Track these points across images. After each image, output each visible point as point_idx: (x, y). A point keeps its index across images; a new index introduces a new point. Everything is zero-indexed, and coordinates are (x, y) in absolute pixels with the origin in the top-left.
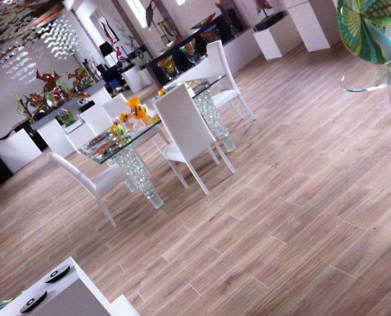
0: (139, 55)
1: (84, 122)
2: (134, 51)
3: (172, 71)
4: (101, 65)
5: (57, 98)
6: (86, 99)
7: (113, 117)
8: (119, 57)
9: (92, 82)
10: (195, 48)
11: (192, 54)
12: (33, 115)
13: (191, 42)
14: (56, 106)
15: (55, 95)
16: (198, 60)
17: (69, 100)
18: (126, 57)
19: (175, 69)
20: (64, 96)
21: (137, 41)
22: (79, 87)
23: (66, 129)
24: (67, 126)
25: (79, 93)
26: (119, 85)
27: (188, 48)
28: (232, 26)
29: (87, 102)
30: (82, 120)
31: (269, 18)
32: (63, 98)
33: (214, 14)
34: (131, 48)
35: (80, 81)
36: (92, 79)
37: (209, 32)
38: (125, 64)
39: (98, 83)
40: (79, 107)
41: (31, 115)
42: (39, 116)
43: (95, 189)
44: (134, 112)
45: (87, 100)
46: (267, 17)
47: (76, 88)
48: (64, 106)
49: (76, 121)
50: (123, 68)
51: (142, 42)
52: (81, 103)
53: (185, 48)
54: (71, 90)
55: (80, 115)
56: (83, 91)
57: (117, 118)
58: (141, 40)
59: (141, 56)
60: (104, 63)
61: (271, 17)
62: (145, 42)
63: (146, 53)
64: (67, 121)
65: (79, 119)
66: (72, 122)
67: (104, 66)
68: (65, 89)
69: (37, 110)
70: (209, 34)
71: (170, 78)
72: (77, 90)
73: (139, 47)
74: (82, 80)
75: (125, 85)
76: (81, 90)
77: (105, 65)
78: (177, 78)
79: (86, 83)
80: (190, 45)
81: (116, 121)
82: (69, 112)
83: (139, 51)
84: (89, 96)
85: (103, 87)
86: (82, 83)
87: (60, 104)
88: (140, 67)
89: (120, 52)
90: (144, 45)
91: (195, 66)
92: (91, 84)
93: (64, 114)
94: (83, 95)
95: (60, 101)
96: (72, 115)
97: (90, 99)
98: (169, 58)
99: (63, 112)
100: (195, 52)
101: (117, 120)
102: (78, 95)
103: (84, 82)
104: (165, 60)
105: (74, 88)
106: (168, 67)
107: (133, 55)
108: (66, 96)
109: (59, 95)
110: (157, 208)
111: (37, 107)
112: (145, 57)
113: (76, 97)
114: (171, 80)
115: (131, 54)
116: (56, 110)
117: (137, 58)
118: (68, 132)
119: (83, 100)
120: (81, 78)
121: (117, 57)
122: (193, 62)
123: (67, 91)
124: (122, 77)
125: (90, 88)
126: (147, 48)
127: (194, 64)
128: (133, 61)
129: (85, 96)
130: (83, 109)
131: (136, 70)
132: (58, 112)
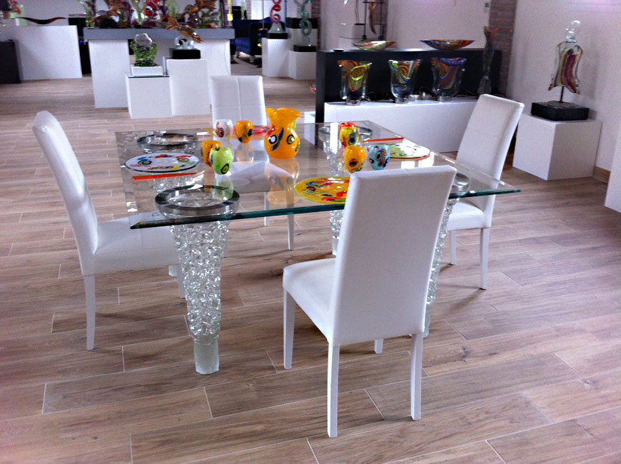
0: (303, 28)
1: (166, 75)
2: (300, 17)
3: (356, 88)
4: (239, 8)
5: (148, 13)
6: (192, 42)
7: (220, 116)
8: (275, 12)
9: (216, 23)
10: (412, 76)
11: (402, 81)
12: (97, 15)
13: (412, 61)
14: (140, 23)
15: (148, 7)
16: (404, 96)
17: (164, 27)
18: (283, 19)
19: (361, 88)
20: (161, 17)
21: (313, 8)
22: (191, 17)
23: (133, 67)
24: (138, 64)
25: (187, 26)
26: (249, 50)
27: (403, 69)
28: (487, 77)
29: (189, 48)
30: (166, 70)
31: (563, 105)
32: (158, 17)
33: (470, 42)
34: (298, 12)
35: (199, 10)
36: (218, 19)
37: (448, 65)
38: (276, 29)
39: (223, 30)
40: (174, 47)
41: (95, 13)
42: (105, 23)
43: (94, 252)
44: (273, 139)
45: (193, 45)
46: (561, 102)
47: (187, 16)
48: (153, 30)
49: (155, 65)
50: (270, 32)
51: (319, 13)
52: (181, 43)
53: (398, 64)
54: (177, 14)
55: (168, 60)
56: (194, 27)
57: (230, 123)
58: (319, 9)
59: (306, 31)
60: (245, 9)
61: (567, 106)
62: (322, 16)
63: (314, 31)
64: (142, 57)
65: (162, 66)
66: (148, 64)
67: (243, 12)
68: (170, 8)
69: (108, 12)
70: (447, 68)
71: (345, 98)
72: (187, 21)
73: (310, 17)
74: (203, 10)
75: (257, 56)
76: (192, 24)
77: (245, 12)
78: (356, 103)
79: (207, 19)
80: (408, 66)
81: (224, 129)
82: (154, 45)
83: (308, 22)
84: (198, 40)
85: (227, 39)
86: (200, 14)
87: (148, 25)
88: (295, 46)
89: (279, 7)
90: (319, 18)
91: (394, 102)
92: (213, 24)
93: (145, 43)
94: (190, 33)
95: (152, 20)
96: (155, 53)
97: (198, 46)
98: (364, 66)
99: (143, 40)
100: (409, 80)
101: (228, 128)
102: (183, 29)
103: (204, 15)
104: (355, 63)
105: (184, 14)
106: (353, 78)
107: (294, 23)
108: (165, 19)
109: (155, 9)
110: (199, 370)
111: (112, 8)
112: (310, 36)
113: (178, 29)
114: (345, 100)
115: (294, 19)
116: (137, 30)
117: (299, 30)
118: (134, 75)
119: (185, 40)
120: (204, 7)
121: (271, 12)
122: (395, 95)
123: (169, 12)
124: (260, 42)
125: (208, 30)
126: (319, 26)
127: (394, 98)
128: (290, 30)
129: (193, 36)
130: (178, 54)
131: (286, 46)
132: (137, 35)
